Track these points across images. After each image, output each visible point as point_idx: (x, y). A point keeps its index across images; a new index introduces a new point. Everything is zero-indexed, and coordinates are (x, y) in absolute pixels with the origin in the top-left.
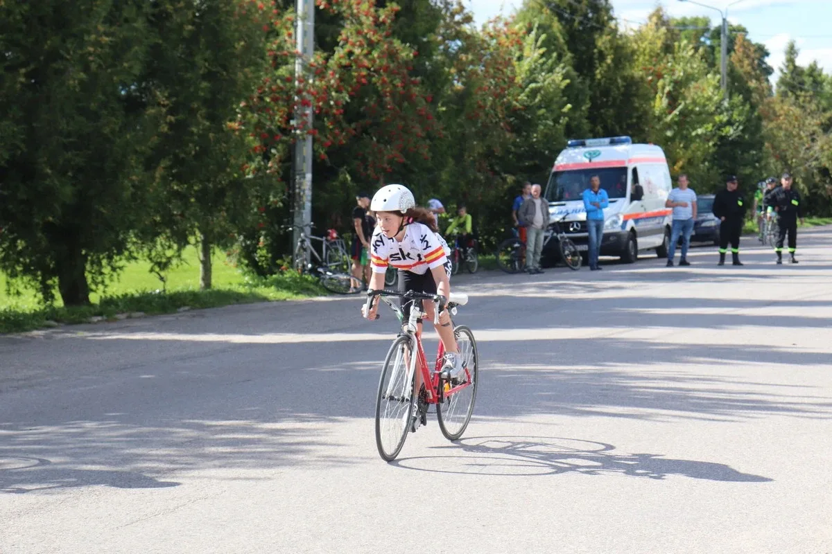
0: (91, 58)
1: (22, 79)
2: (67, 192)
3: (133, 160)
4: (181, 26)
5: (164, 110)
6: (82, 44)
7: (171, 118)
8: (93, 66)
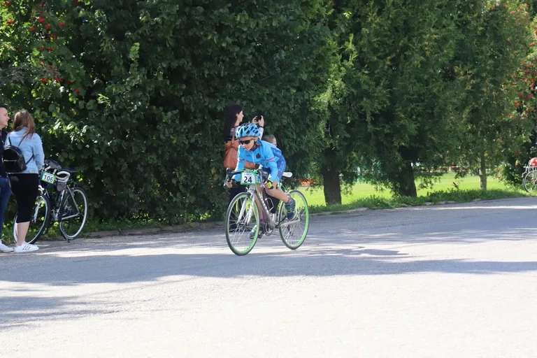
0: (426, 48)
1: (388, 63)
2: (412, 128)
3: (450, 108)
4: (476, 28)
5: (469, 76)
6: (421, 41)
7: (473, 81)
8: (428, 53)
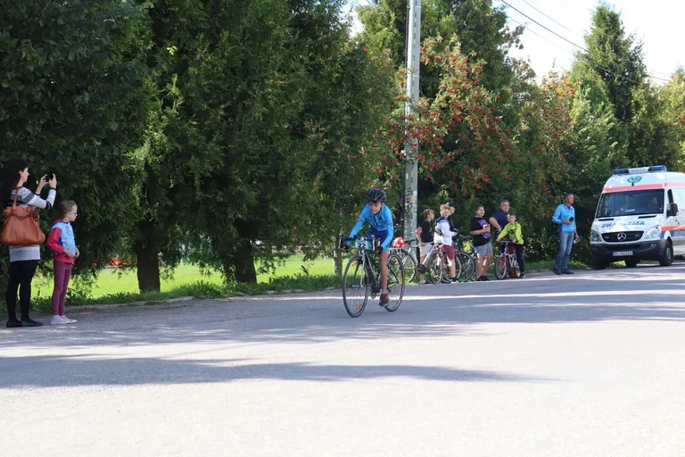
0: (269, 97)
1: (222, 113)
2: (252, 195)
3: (298, 172)
4: (330, 75)
5: (321, 135)
6: (263, 87)
7: (326, 141)
8: (271, 103)
